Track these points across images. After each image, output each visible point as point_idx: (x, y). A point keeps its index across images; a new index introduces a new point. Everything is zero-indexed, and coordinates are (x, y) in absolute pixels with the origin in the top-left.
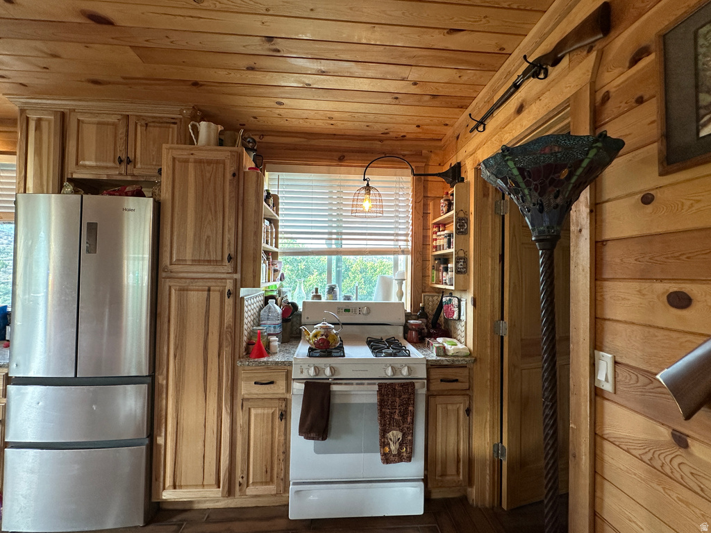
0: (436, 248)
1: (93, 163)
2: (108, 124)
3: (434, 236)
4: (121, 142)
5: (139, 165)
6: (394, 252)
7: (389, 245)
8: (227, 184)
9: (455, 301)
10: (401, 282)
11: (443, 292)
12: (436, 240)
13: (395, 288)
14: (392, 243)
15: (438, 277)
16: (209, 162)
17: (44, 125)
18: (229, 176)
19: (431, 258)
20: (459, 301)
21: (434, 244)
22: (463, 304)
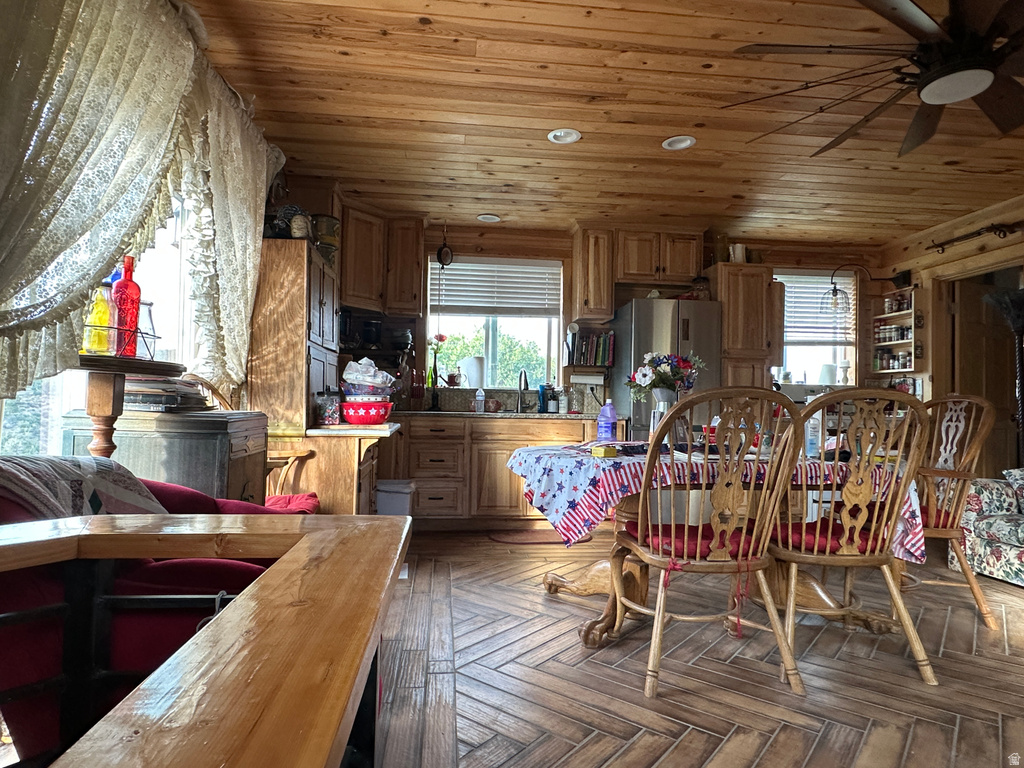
0: (879, 340)
1: (635, 272)
2: (646, 240)
3: (876, 330)
4: (655, 255)
5: (668, 273)
6: (835, 343)
7: (829, 337)
8: (764, 292)
9: (910, 381)
10: (846, 369)
11: (892, 375)
12: (879, 333)
13: (840, 375)
14: (832, 335)
15: (882, 365)
16: (753, 276)
17: (601, 241)
18: (765, 285)
19: (872, 348)
20: (914, 380)
21: (877, 336)
22: (919, 382)
